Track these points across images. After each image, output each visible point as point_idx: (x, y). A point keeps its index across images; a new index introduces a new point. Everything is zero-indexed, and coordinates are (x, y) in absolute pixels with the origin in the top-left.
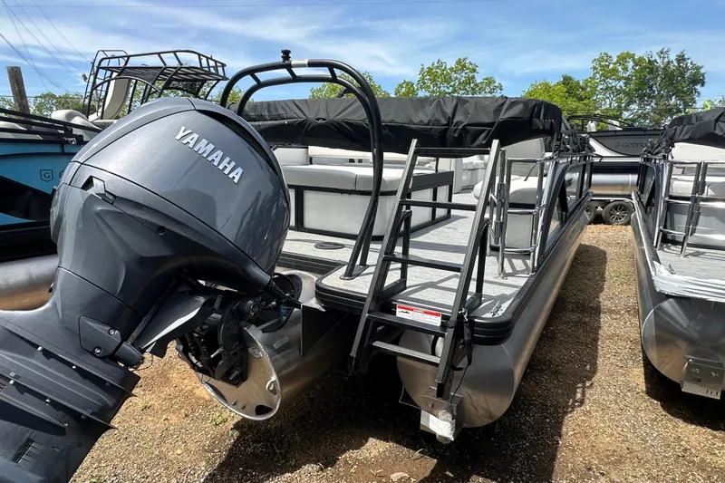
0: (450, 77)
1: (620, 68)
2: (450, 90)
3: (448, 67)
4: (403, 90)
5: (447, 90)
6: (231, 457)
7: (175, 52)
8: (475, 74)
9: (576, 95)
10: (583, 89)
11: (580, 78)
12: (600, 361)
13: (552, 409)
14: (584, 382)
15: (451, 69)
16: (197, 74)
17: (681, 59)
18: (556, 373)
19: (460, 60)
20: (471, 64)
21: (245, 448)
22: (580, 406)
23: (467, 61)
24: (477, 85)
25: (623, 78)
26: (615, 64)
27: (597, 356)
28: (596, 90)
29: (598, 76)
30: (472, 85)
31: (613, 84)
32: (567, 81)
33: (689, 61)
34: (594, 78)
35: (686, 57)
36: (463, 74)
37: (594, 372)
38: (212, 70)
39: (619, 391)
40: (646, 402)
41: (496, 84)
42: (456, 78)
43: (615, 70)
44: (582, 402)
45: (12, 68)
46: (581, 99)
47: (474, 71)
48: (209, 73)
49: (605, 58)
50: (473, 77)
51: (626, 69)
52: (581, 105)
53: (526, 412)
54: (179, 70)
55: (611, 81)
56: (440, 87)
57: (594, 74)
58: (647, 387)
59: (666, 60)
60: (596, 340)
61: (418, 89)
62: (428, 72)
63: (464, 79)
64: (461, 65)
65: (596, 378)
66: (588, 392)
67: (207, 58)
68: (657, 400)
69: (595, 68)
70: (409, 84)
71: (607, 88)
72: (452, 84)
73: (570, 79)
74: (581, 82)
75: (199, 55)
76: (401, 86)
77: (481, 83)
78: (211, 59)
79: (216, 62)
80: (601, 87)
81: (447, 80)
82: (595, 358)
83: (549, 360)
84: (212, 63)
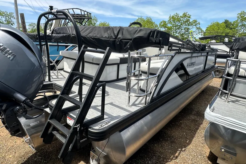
0: (180, 20)
2: (180, 24)
3: (180, 16)
4: (162, 24)
5: (178, 24)
6: (27, 162)
7: (73, 9)
8: (190, 19)
9: (229, 27)
10: (233, 25)
11: (232, 21)
12: (194, 139)
13: (162, 159)
14: (182, 148)
15: (181, 17)
16: (81, 17)
18: (172, 142)
19: (184, 13)
20: (189, 15)
21: (34, 158)
22: (175, 159)
23: (187, 14)
24: (190, 23)
27: (194, 137)
28: (238, 26)
29: (239, 20)
30: (188, 23)
32: (226, 22)
34: (237, 21)
36: (185, 19)
37: (189, 144)
38: (86, 15)
39: (195, 155)
40: (205, 161)
41: (198, 22)
42: (182, 20)
44: (177, 157)
45: (21, 14)
46: (231, 29)
47: (190, 17)
48: (85, 16)
49: (243, 13)
50: (189, 20)
52: (231, 31)
53: (150, 159)
54: (74, 15)
55: (245, 22)
56: (176, 23)
57: (238, 19)
58: (209, 155)
60: (197, 129)
61: (167, 24)
62: (172, 17)
63: (185, 20)
64: (185, 15)
65: (188, 147)
66: (182, 153)
67: (84, 11)
68: (211, 162)
69: (238, 17)
70: (165, 22)
71: (243, 25)
72: (180, 22)
73: (228, 21)
74: (232, 22)
75: (81, 10)
76: (162, 22)
77: (192, 22)
78: (86, 11)
79: (87, 12)
80: (240, 24)
81: (179, 20)
82: (193, 137)
83: (172, 136)
84: (86, 13)
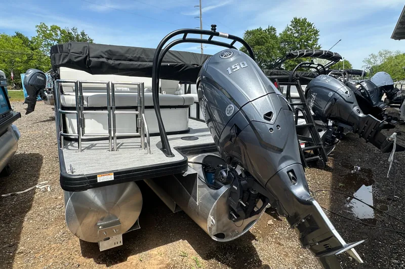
1: (53, 33)
10: (32, 43)
17: (83, 34)
25: (57, 40)
26: (50, 31)
29: (41, 36)
31: (51, 42)
33: (87, 36)
34: (39, 37)
35: (85, 34)
43: (51, 35)
49: (44, 26)
51: (57, 35)
55: (50, 40)
57: (39, 35)
59: (76, 34)
69: (38, 31)
73: (22, 35)
